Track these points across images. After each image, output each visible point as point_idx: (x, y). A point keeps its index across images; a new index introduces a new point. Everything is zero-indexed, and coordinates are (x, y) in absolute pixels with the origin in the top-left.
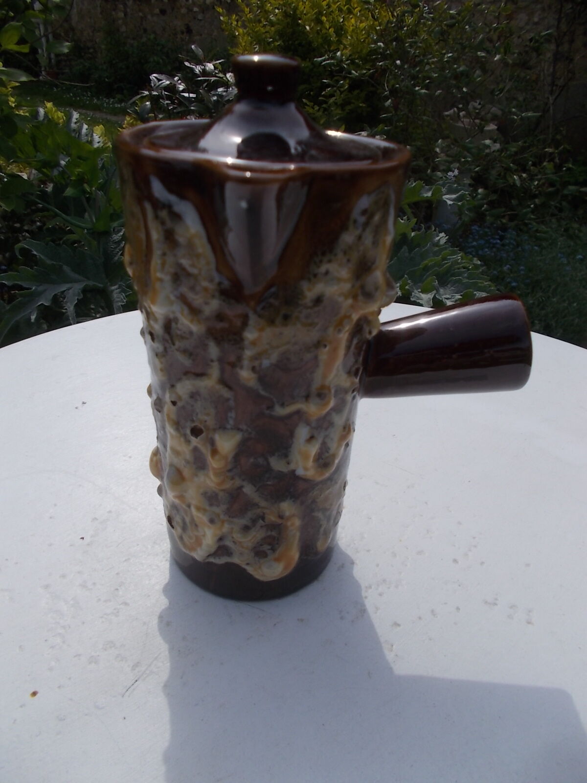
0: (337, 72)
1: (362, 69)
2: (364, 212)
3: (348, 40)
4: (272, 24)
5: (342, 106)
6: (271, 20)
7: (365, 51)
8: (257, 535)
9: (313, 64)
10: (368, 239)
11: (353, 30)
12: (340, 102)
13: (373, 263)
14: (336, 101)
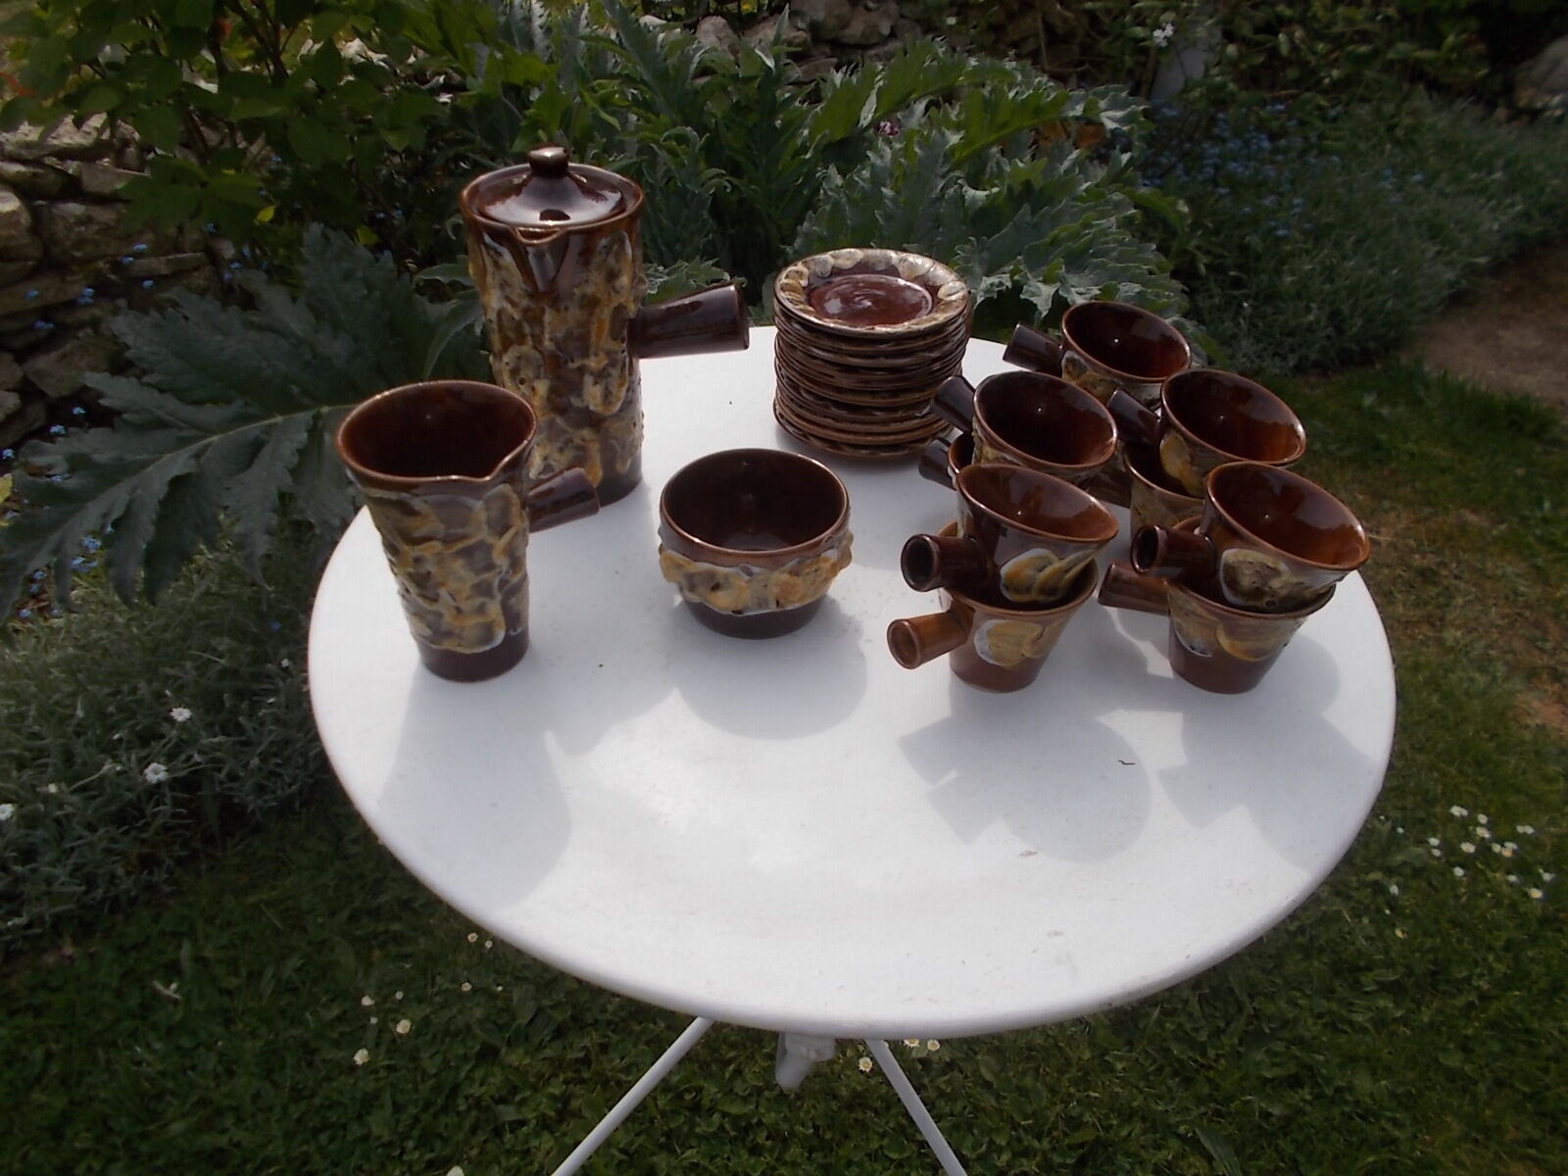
2: (605, 247)
8: (569, 454)
10: (611, 260)
13: (620, 271)
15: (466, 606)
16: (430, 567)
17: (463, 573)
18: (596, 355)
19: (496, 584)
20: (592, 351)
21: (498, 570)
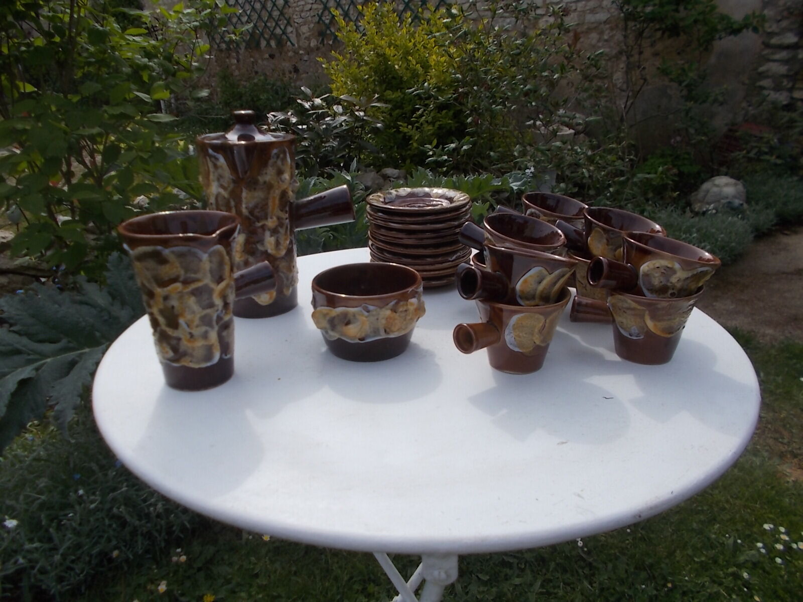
0: (425, 98)
1: (447, 94)
2: (276, 154)
3: (433, 72)
4: (367, 64)
5: (433, 123)
6: (365, 61)
7: (448, 79)
9: (405, 94)
10: (279, 163)
11: (435, 65)
12: (430, 119)
13: (284, 170)
14: (427, 120)
15: (197, 332)
16: (174, 302)
17: (196, 307)
18: (271, 218)
19: (215, 318)
20: (269, 217)
21: (216, 308)
